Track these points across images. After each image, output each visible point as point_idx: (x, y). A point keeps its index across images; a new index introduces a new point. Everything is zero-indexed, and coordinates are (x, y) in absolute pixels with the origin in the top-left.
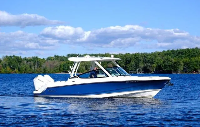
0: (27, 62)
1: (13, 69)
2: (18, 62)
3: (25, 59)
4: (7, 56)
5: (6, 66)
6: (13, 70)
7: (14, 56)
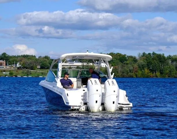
0: (172, 61)
1: (152, 71)
2: (160, 61)
3: (170, 57)
4: (144, 54)
5: (143, 68)
6: (153, 73)
7: (154, 54)
